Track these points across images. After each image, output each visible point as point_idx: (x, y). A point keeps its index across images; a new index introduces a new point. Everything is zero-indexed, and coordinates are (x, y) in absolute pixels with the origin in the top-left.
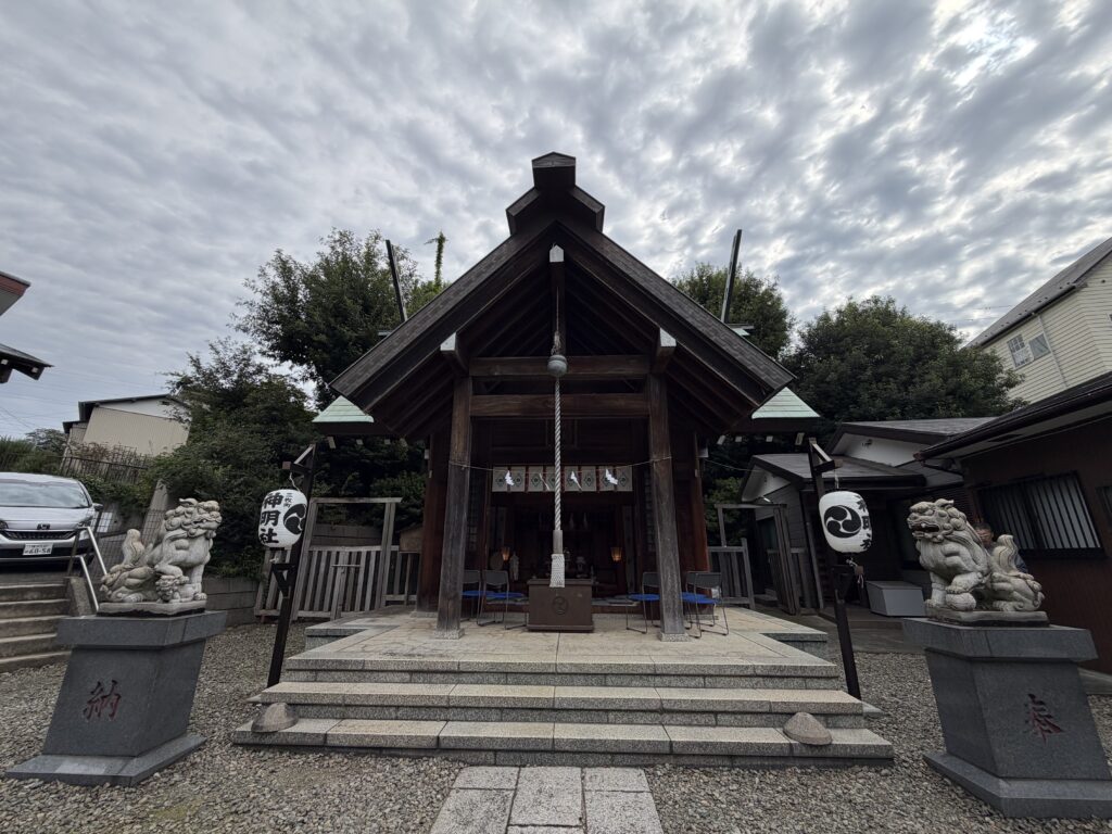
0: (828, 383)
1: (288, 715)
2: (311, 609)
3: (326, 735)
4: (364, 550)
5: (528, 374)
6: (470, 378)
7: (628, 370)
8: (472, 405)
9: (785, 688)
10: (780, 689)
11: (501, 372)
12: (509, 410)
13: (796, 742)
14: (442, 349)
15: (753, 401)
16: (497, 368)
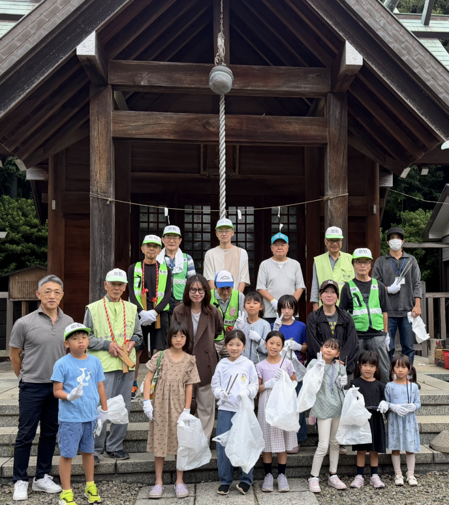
3: (1, 469)
5: (184, 86)
6: (110, 86)
7: (305, 88)
8: (114, 123)
9: (437, 415)
10: (432, 415)
11: (149, 81)
12: (161, 132)
13: (438, 452)
14: (78, 53)
15: (439, 134)
16: (144, 75)
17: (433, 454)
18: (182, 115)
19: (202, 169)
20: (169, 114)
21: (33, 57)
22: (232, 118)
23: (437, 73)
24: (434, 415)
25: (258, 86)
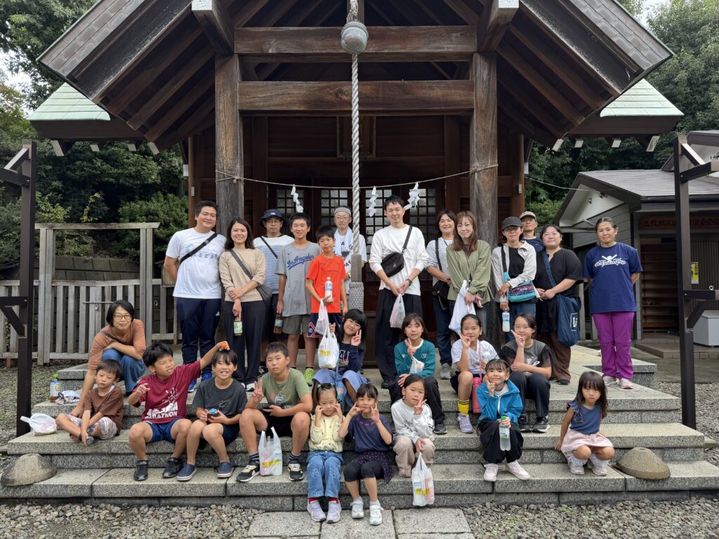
0: (676, 84)
1: (43, 467)
2: (65, 350)
3: (92, 487)
4: (119, 284)
5: (315, 52)
6: (236, 56)
7: (448, 48)
8: (240, 94)
9: (618, 423)
10: (612, 423)
11: (277, 48)
12: (291, 103)
13: (631, 477)
14: (194, 8)
15: (613, 86)
16: (272, 43)
17: (625, 479)
18: (312, 83)
19: (338, 152)
20: (299, 83)
21: (144, 14)
22: (367, 84)
23: (609, 13)
24: (615, 423)
25: (396, 49)
